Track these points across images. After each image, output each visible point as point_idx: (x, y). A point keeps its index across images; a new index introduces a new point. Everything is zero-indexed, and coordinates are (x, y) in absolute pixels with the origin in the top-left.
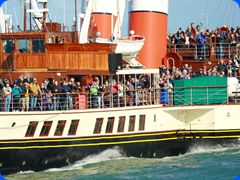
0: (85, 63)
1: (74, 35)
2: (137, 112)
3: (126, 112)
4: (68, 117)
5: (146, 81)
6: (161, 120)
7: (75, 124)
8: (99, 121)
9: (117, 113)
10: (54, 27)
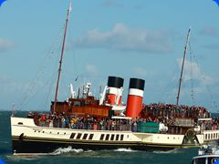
0: (99, 112)
1: (98, 101)
2: (120, 133)
3: (115, 133)
4: (89, 133)
5: (125, 122)
6: (131, 137)
7: (91, 136)
8: (103, 136)
9: (111, 133)
10: (91, 98)
